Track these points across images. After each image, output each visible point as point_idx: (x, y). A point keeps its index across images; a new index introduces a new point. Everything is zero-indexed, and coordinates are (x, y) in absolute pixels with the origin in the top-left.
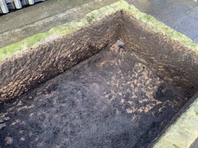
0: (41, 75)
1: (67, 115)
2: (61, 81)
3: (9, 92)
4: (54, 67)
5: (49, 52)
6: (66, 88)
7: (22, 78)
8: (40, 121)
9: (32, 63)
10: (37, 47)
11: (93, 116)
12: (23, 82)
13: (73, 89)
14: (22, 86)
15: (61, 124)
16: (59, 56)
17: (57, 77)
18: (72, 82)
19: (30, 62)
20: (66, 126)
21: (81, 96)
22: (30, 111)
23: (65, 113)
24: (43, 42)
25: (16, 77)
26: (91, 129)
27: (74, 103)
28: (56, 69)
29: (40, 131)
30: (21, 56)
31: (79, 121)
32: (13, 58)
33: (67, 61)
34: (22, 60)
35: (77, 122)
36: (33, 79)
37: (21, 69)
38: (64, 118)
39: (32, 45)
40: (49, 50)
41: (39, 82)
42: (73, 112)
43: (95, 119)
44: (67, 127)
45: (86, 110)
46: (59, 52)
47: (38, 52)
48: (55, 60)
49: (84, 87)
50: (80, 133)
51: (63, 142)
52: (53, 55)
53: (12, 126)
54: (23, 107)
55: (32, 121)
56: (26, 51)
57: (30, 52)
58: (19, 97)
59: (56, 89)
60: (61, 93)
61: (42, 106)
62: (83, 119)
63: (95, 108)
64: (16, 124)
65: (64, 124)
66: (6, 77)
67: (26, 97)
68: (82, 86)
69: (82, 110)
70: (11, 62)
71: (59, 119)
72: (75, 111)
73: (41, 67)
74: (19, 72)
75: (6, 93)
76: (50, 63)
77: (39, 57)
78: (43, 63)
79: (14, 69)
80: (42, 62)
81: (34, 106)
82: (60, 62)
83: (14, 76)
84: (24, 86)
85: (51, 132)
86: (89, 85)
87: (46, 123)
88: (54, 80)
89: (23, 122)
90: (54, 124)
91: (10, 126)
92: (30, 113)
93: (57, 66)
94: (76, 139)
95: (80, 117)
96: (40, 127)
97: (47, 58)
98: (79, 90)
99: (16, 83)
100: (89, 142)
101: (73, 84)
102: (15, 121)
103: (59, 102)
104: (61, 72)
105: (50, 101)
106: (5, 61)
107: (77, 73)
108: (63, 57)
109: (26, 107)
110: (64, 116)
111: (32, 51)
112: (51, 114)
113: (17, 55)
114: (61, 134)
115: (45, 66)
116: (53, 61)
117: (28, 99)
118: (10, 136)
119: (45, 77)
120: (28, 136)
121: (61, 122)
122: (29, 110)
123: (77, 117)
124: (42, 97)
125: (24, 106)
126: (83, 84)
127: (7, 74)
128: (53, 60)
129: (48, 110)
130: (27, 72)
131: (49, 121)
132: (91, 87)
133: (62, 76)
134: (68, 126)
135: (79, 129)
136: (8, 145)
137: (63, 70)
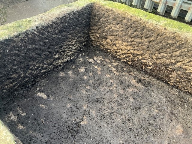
0: (151, 64)
1: (122, 106)
2: (159, 88)
3: (119, 49)
4: (168, 70)
5: (178, 49)
6: (153, 96)
7: (136, 48)
8: (105, 84)
9: (154, 43)
10: (171, 32)
11: (133, 136)
12: (133, 53)
13: (156, 103)
14: (130, 55)
15: (109, 103)
16: (184, 64)
17: (161, 82)
18: (164, 100)
19: (153, 39)
20: (109, 108)
21: (151, 115)
22: (112, 74)
23: (123, 103)
24: (183, 33)
25: (133, 42)
26: (115, 138)
27: (139, 109)
28: (167, 74)
29: (96, 87)
30: (151, 27)
31: (118, 120)
32: (145, 23)
33: (186, 78)
34: (149, 31)
35: (117, 119)
36: (142, 59)
37: (141, 39)
38: (117, 104)
39: (169, 26)
40: (179, 47)
41: (144, 68)
42: (128, 111)
43: (129, 139)
44: (107, 110)
45: (137, 125)
46: (188, 60)
47: (167, 38)
48: (175, 64)
49: (167, 115)
50: (105, 125)
51: (90, 110)
52: (179, 56)
53: (93, 67)
54: (112, 68)
55: (103, 78)
56: (159, 27)
57: (161, 30)
58: (121, 61)
59: (146, 86)
60: (144, 93)
61: (121, 81)
62: (123, 125)
63: (145, 137)
64: (96, 69)
65: (110, 106)
66: (128, 34)
67: (124, 66)
68: (167, 112)
69: (134, 121)
70: (140, 25)
71: (113, 100)
72: (129, 113)
73: (157, 56)
74: (139, 40)
75: (117, 47)
76: (168, 62)
77: (165, 44)
78: (162, 54)
79: (137, 33)
80: (162, 52)
81: (118, 75)
82: (178, 71)
83: (132, 39)
84: (131, 57)
85: (98, 97)
86: (174, 121)
87: (105, 89)
88: (154, 81)
89: (100, 72)
90: (106, 97)
91: (94, 66)
92: (109, 74)
93: (171, 71)
94: (98, 123)
95: (124, 120)
96: (99, 86)
97: (169, 53)
98: (159, 110)
99: (129, 48)
100: (99, 139)
101: (162, 101)
102: (99, 67)
103: (132, 95)
104: (169, 82)
105: (129, 86)
106: (138, 20)
107: (182, 102)
108: (186, 70)
109: (114, 69)
110: (119, 104)
111: (164, 31)
112: (116, 91)
113: (149, 23)
114: (98, 106)
115: (161, 60)
116: (172, 63)
117: (122, 68)
118: (86, 69)
119: (151, 70)
120: (89, 80)
121: (111, 102)
122: (112, 72)
123: (123, 117)
124: (130, 78)
125: (115, 68)
126: (170, 113)
127: (130, 32)
128: (174, 61)
129: (119, 87)
130: (143, 47)
131: (108, 92)
132: (173, 123)
133: (165, 87)
134: (109, 110)
135: (110, 124)
136: (78, 71)
137: (172, 83)
